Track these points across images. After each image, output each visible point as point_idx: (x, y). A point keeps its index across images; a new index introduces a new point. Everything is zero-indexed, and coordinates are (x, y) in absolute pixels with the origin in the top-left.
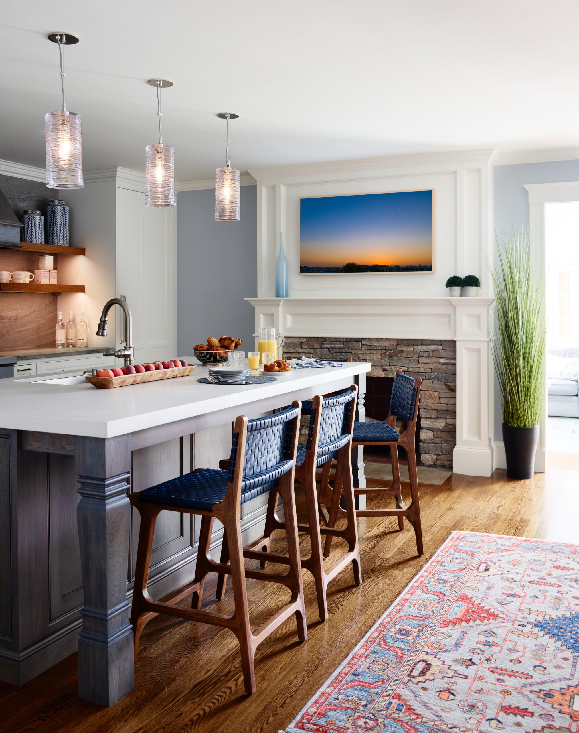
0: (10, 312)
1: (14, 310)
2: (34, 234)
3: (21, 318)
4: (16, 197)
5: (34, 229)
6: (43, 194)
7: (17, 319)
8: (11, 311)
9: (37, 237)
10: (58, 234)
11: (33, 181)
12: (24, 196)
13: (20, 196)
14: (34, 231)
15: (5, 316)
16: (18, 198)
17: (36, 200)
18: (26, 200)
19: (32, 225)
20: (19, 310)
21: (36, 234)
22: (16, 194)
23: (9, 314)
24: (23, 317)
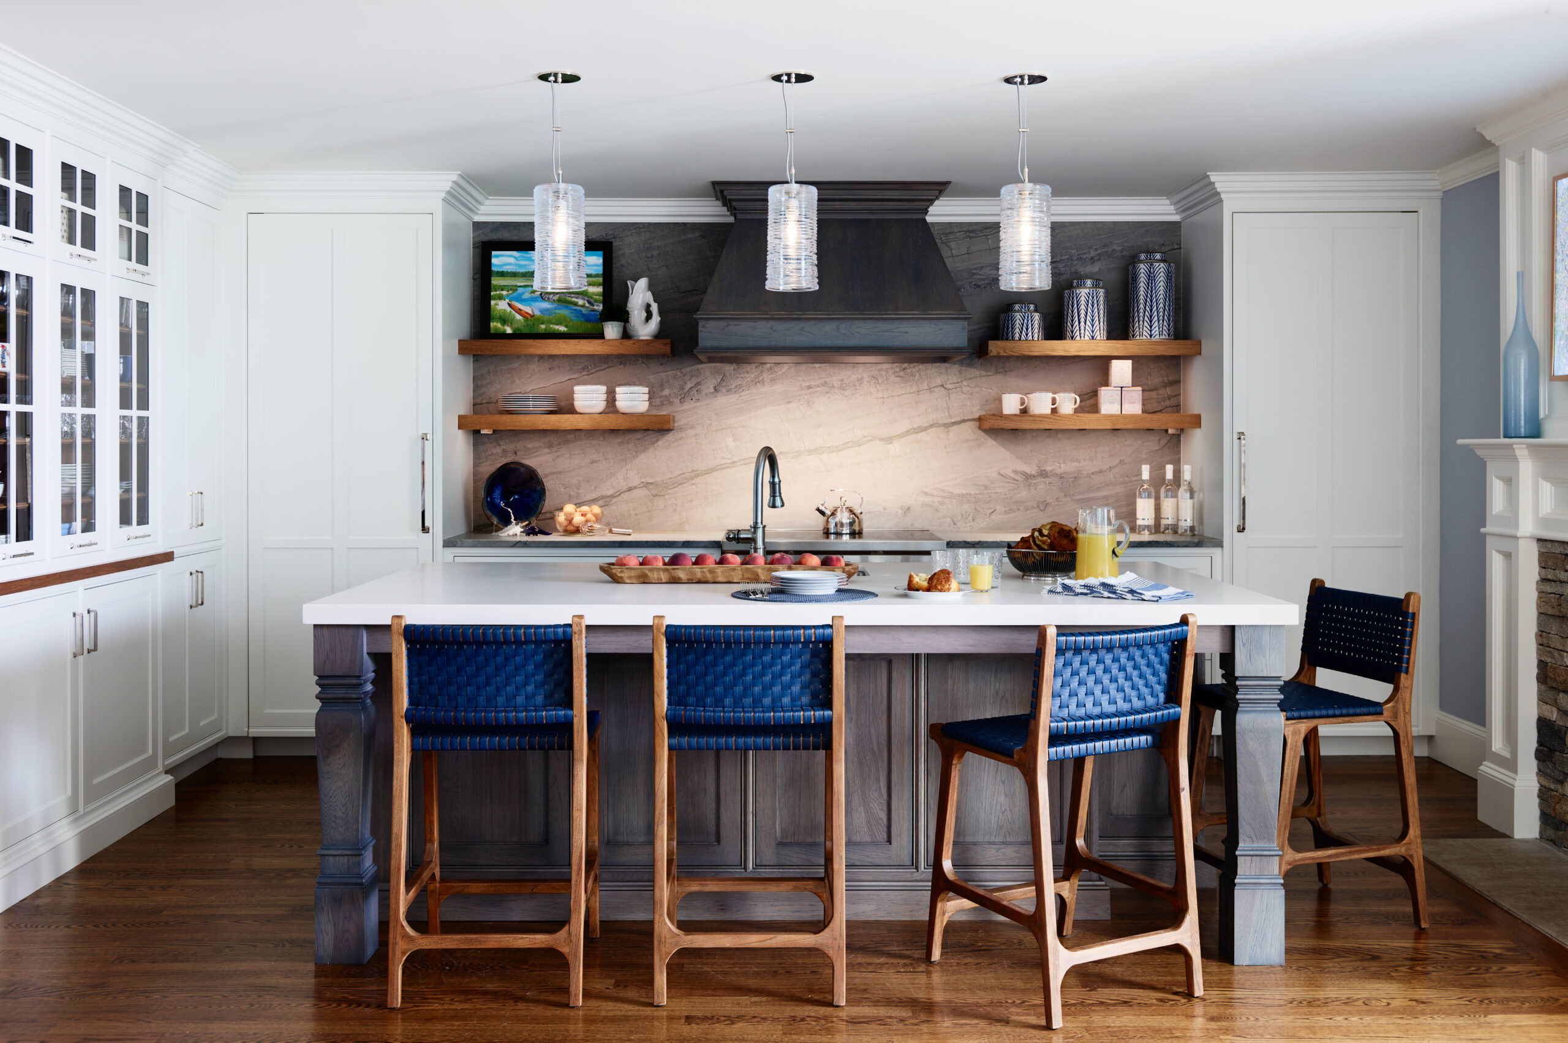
0: (1062, 465)
1: (1072, 460)
2: (1077, 323)
3: (1089, 476)
4: (1075, 258)
5: (1076, 314)
6: (1140, 243)
7: (1080, 478)
8: (1064, 463)
9: (1082, 328)
10: (1141, 318)
11: (1114, 223)
12: (1093, 253)
13: (1085, 253)
14: (1076, 318)
15: (1051, 471)
16: (1080, 259)
17: (1123, 256)
18: (1099, 260)
19: (1073, 307)
20: (1084, 460)
21: (1079, 323)
22: (1073, 251)
23: (1060, 467)
24: (1093, 473)
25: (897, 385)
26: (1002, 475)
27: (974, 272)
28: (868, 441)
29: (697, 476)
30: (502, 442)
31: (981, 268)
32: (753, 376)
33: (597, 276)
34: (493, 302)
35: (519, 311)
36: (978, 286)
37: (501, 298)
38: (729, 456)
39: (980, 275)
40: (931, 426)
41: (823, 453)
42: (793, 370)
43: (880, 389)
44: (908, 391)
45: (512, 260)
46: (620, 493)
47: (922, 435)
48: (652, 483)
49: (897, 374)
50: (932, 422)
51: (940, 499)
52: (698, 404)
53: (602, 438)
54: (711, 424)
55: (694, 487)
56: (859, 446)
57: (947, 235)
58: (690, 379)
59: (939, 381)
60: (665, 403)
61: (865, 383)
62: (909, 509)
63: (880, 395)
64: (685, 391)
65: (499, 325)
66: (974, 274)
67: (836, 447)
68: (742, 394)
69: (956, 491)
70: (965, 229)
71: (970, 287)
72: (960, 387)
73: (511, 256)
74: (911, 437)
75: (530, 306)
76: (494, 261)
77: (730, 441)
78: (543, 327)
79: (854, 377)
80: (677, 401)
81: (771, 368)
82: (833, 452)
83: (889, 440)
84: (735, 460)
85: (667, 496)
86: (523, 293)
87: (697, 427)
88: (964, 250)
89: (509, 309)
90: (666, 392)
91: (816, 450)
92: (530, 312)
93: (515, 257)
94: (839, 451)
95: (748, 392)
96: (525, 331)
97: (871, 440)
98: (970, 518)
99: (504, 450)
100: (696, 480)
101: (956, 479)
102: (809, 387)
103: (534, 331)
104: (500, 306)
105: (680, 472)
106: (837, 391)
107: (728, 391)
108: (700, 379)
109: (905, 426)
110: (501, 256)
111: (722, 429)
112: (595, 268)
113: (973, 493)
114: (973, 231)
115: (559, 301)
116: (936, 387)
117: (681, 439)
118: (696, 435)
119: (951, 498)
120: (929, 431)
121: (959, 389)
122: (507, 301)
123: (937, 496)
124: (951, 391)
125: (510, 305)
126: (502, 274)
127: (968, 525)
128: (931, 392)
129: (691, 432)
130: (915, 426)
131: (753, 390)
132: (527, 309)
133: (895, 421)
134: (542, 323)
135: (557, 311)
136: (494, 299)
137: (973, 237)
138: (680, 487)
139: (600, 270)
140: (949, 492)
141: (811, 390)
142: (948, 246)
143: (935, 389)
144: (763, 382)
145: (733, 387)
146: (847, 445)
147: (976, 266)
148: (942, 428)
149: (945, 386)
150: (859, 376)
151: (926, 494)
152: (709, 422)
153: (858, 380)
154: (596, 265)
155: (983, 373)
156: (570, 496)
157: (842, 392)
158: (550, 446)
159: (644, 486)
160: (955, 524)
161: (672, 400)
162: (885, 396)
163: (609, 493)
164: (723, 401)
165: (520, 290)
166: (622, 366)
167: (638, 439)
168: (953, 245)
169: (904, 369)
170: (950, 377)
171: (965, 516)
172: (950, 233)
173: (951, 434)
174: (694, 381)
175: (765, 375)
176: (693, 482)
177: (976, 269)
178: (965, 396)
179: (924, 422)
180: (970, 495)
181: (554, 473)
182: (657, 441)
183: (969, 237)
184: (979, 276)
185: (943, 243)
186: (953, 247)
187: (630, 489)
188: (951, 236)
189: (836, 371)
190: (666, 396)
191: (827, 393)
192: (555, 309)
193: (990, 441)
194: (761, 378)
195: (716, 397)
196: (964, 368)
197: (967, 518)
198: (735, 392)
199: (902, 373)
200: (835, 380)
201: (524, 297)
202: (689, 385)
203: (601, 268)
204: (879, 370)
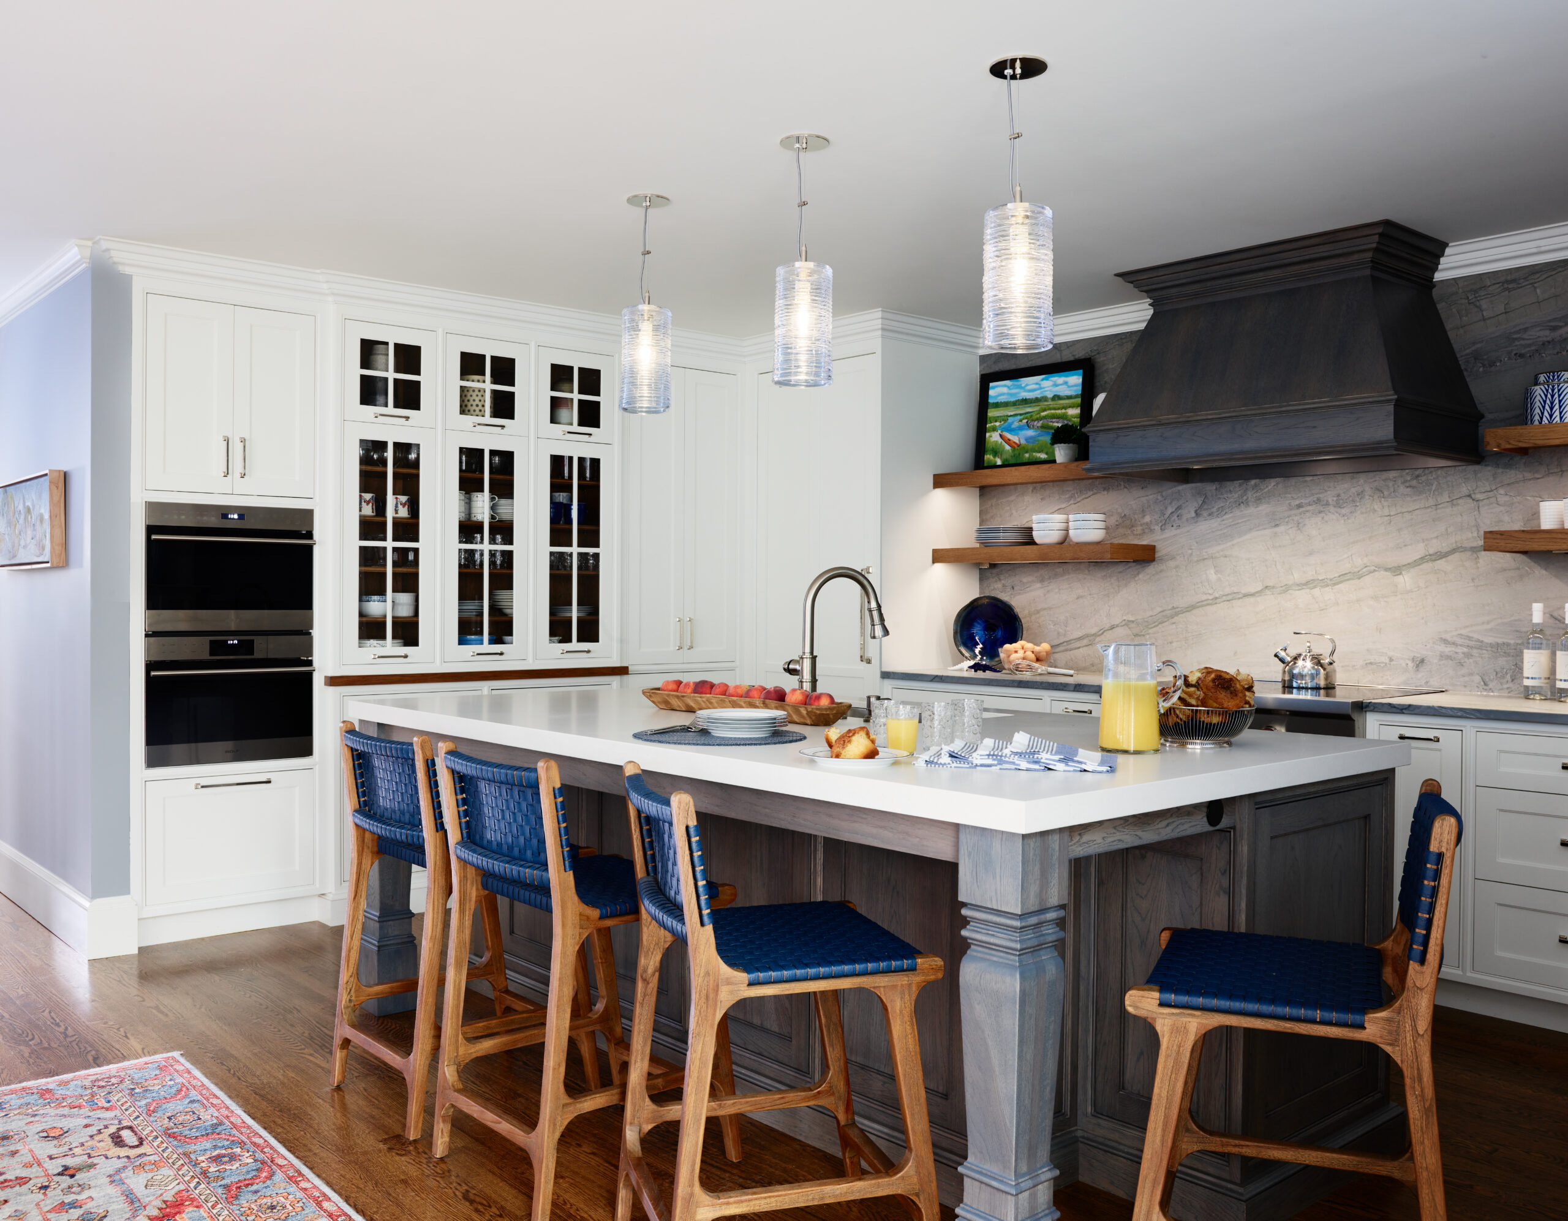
25: (1409, 499)
26: (1556, 619)
27: (1515, 336)
28: (1371, 572)
29: (1177, 614)
30: (1002, 577)
31: (1526, 330)
32: (1236, 496)
33: (1076, 397)
34: (988, 435)
35: (1008, 441)
36: (1521, 356)
37: (994, 429)
38: (1211, 591)
39: (1524, 339)
40: (1453, 551)
41: (1315, 587)
42: (1280, 486)
43: (1385, 504)
44: (1422, 505)
45: (1005, 390)
46: (1102, 632)
47: (1441, 564)
48: (1133, 622)
49: (1407, 485)
50: (1454, 546)
51: (1465, 650)
52: (1178, 531)
53: (1087, 572)
54: (1191, 554)
55: (1174, 626)
56: (1359, 578)
57: (1475, 291)
58: (1171, 503)
59: (1464, 490)
60: (1146, 531)
61: (1367, 497)
62: (1422, 661)
63: (1386, 512)
64: (1166, 516)
65: (991, 457)
66: (1516, 339)
67: (1331, 580)
68: (1225, 517)
69: (1488, 640)
70: (1503, 279)
71: (1509, 359)
72: (1495, 496)
73: (1005, 386)
74: (1427, 566)
75: (1017, 435)
76: (991, 393)
77: (1212, 575)
78: (1027, 455)
79: (1353, 490)
80: (1157, 528)
81: (1256, 485)
82: (1327, 586)
83: (1397, 570)
84: (1217, 596)
85: (1148, 636)
86: (1013, 422)
87: (1178, 557)
88: (1501, 308)
89: (1000, 440)
90: (1147, 519)
91: (1307, 583)
92: (1017, 442)
93: (1008, 387)
94: (1335, 584)
95: (1231, 515)
96: (1012, 461)
97: (1375, 571)
98: (1508, 677)
99: (1004, 586)
100: (1176, 619)
101: (1488, 622)
102: (1299, 506)
103: (1019, 461)
104: (993, 438)
105: (1160, 609)
106: (1332, 508)
107: (1210, 515)
108: (1181, 502)
109: (1417, 551)
110: (997, 386)
111: (1204, 559)
112: (1075, 388)
113: (1512, 642)
114: (1514, 281)
115: (1042, 427)
116: (1460, 498)
117: (1161, 572)
118: (1177, 567)
119: (1480, 648)
120: (1450, 558)
121: (1493, 500)
122: (999, 431)
123: (1461, 645)
124: (1481, 504)
125: (1001, 436)
126: (997, 405)
127: (1505, 686)
128: (1453, 505)
129: (1172, 564)
130: (1431, 551)
131: (1237, 512)
132: (1015, 439)
133: (1405, 546)
134: (1027, 452)
135: (1040, 438)
136: (989, 431)
137: (1514, 289)
138: (1160, 626)
139: (1078, 390)
140: (1478, 641)
141: (1301, 510)
142: (1477, 307)
143: (1460, 501)
144: (1247, 503)
145: (1214, 510)
146: (1344, 578)
147: (1518, 328)
148: (1469, 553)
149: (1473, 496)
150: (1359, 489)
151: (1445, 642)
152: (1190, 551)
153: (1358, 495)
154: (1075, 385)
155: (1528, 475)
156: (1058, 633)
157: (1339, 510)
158: (1042, 581)
159: (1126, 625)
160: (1486, 684)
161: (1152, 528)
162: (1392, 513)
163: (1094, 631)
164: (1205, 526)
165: (1010, 420)
166: (1106, 492)
167: (1120, 572)
168: (1484, 304)
169: (1418, 476)
170: (1480, 483)
171: (1499, 675)
172: (1481, 288)
173: (1481, 561)
174: (1175, 505)
175: (1249, 494)
176: (1173, 620)
177: (1518, 332)
178: (1502, 508)
179: (1444, 545)
180: (1508, 645)
181: (1045, 609)
182: (1138, 574)
183: (1508, 289)
184: (1522, 342)
185: (1469, 303)
186: (1484, 306)
187: (1112, 628)
188: (1482, 293)
189: (1332, 484)
190: (1147, 524)
191: (1320, 512)
192: (1039, 436)
193: (1539, 572)
194: (1245, 498)
195: (1196, 522)
196: (1500, 470)
197: (1503, 677)
198: (1217, 516)
199: (1414, 483)
200: (1330, 496)
201: (1013, 426)
202: (1170, 510)
203: (1080, 388)
204: (1385, 480)
